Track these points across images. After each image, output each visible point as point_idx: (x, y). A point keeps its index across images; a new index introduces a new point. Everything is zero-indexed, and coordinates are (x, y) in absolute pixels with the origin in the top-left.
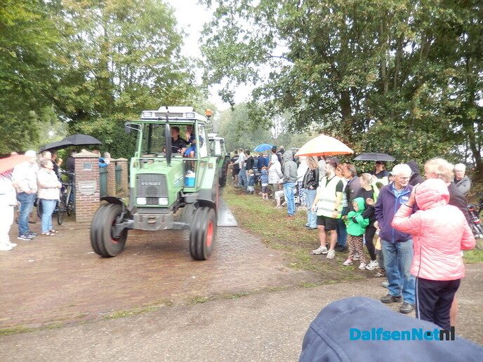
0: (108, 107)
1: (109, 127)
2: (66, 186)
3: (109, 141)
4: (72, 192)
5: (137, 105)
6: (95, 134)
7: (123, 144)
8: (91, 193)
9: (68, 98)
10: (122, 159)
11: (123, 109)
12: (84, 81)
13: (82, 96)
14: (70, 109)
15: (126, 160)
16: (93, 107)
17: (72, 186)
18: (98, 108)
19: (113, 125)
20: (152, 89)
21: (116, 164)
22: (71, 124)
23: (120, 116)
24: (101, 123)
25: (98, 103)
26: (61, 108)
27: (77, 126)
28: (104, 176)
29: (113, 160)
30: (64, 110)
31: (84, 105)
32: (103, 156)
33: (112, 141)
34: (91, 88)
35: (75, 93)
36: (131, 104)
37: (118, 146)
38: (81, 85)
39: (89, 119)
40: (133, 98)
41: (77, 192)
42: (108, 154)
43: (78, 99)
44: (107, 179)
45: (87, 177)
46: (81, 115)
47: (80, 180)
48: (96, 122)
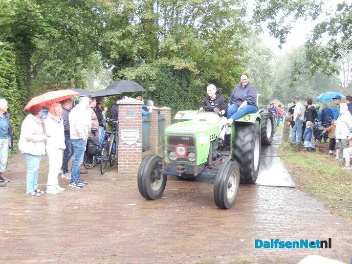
0: (151, 52)
1: (153, 74)
2: (110, 134)
3: (152, 88)
4: (114, 141)
5: (182, 48)
6: (138, 80)
7: (167, 91)
8: (133, 142)
9: (112, 43)
10: (165, 108)
11: (167, 53)
12: (128, 24)
13: (125, 41)
14: (114, 55)
15: (170, 109)
16: (136, 51)
17: (115, 134)
18: (143, 54)
19: (156, 71)
20: (199, 30)
21: (159, 113)
22: (115, 71)
23: (164, 60)
24: (144, 69)
25: (141, 48)
26: (106, 55)
27: (121, 73)
28: (146, 125)
29: (156, 108)
30: (108, 57)
31: (127, 50)
32: (146, 103)
33: (155, 88)
34: (134, 32)
35: (118, 37)
36: (175, 47)
37: (161, 93)
38: (124, 29)
39: (132, 66)
40: (177, 41)
41: (120, 140)
42: (151, 102)
43: (122, 44)
44: (149, 128)
45: (129, 126)
46: (124, 61)
47: (123, 128)
48: (139, 69)
